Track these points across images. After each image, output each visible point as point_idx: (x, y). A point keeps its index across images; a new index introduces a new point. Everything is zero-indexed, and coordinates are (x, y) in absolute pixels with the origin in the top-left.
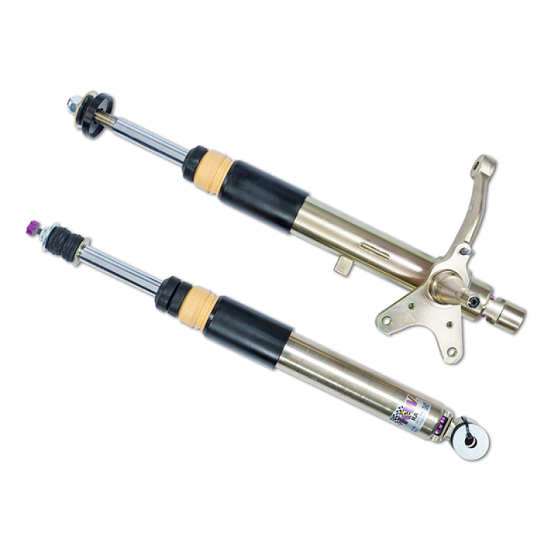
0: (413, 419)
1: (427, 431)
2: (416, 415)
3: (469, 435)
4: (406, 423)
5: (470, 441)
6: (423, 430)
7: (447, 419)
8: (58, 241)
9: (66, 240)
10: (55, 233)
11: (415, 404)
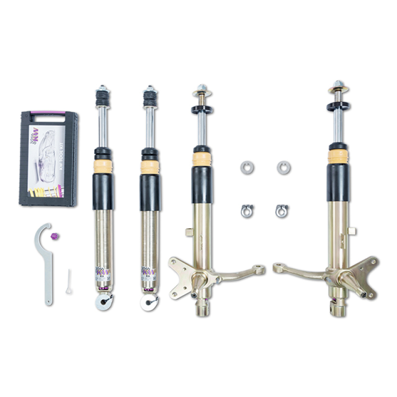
0: (101, 276)
1: (98, 284)
2: (103, 276)
3: (106, 301)
4: (98, 274)
5: (104, 302)
6: (98, 282)
7: (107, 289)
8: (102, 95)
9: (104, 99)
10: (105, 93)
11: (107, 274)
